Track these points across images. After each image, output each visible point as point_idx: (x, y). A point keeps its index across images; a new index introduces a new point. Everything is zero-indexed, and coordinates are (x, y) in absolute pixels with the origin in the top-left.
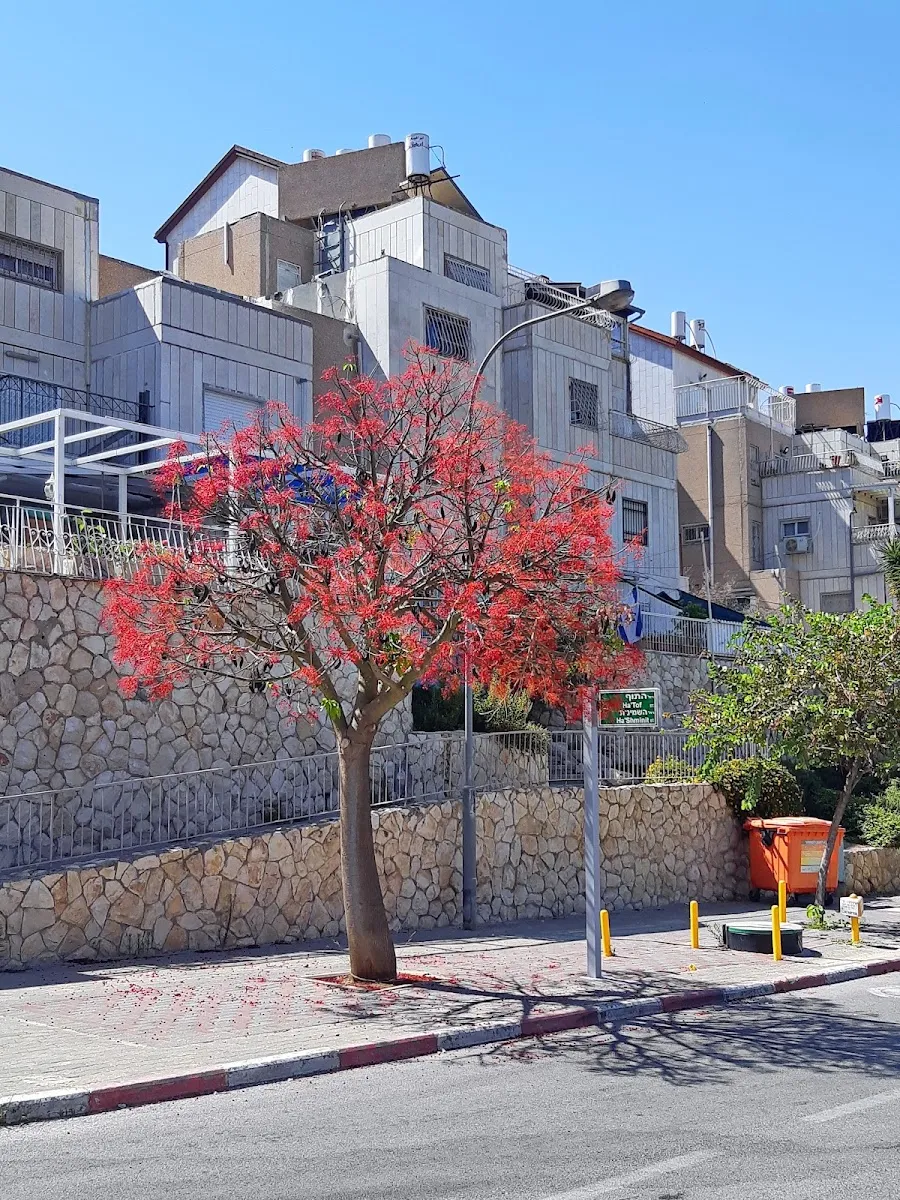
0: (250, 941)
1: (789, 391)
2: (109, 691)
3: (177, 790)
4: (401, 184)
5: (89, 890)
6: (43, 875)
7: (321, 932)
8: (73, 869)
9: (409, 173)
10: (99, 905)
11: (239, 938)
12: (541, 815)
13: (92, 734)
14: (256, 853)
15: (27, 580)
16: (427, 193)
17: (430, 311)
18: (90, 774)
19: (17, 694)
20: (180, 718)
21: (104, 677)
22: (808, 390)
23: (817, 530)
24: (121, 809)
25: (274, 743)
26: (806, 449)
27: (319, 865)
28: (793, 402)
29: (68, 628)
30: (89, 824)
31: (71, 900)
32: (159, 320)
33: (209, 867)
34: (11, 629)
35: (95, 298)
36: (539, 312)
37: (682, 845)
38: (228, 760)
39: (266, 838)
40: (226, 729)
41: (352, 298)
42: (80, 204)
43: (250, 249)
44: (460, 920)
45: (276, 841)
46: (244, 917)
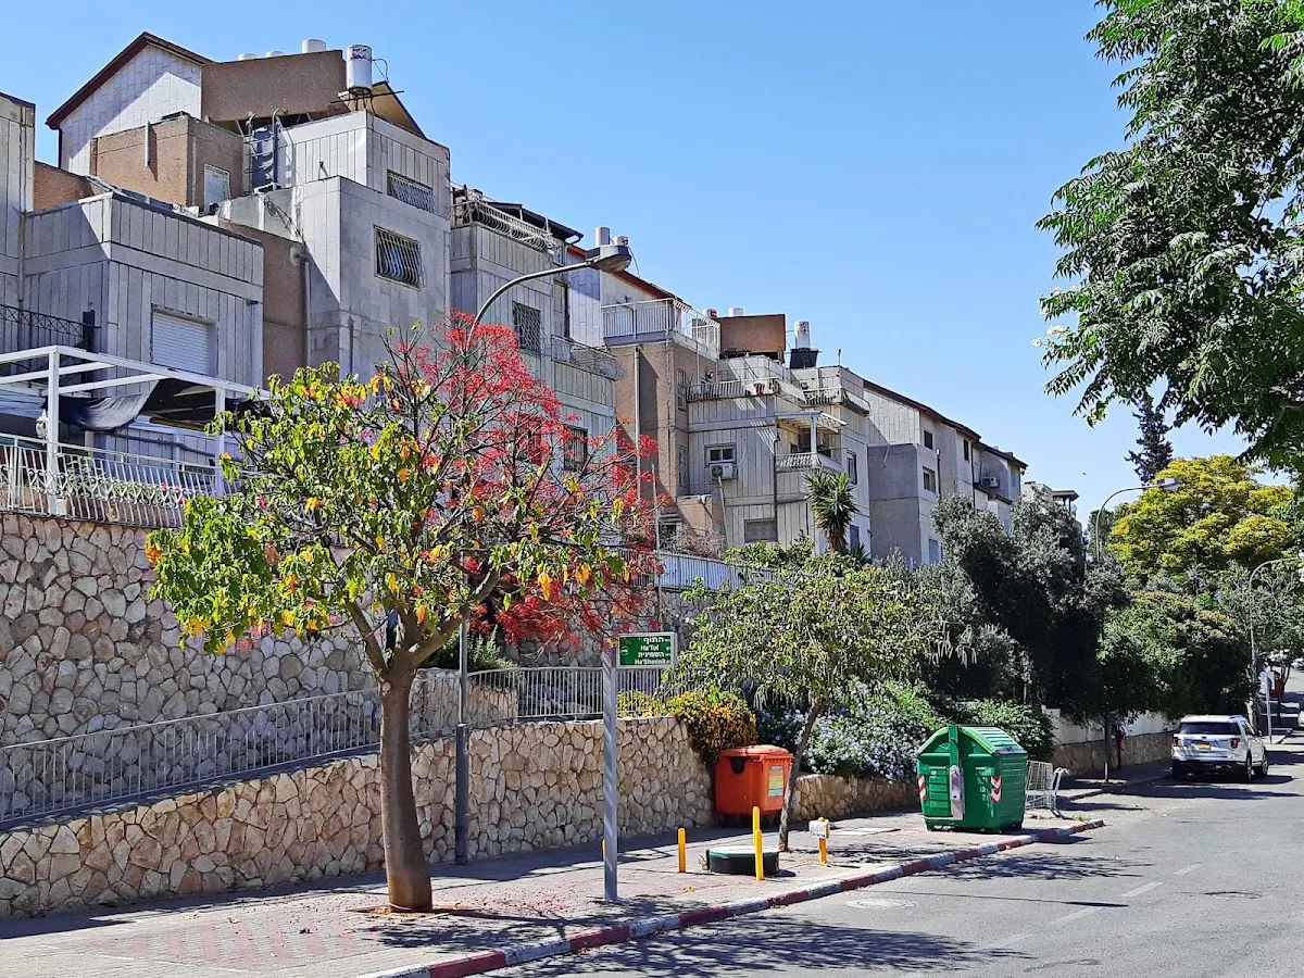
0: (258, 882)
1: (712, 314)
2: (101, 633)
3: (165, 733)
4: (340, 95)
5: (111, 835)
6: (68, 820)
7: (324, 871)
8: (96, 814)
9: (349, 86)
10: (121, 849)
11: (248, 880)
12: (524, 752)
13: (84, 678)
14: (265, 795)
15: (25, 521)
16: (369, 106)
17: (380, 233)
18: (81, 717)
19: (13, 638)
20: (168, 660)
21: (96, 619)
22: (731, 315)
23: (742, 458)
24: (112, 752)
25: (259, 683)
26: (730, 376)
27: (322, 805)
28: (717, 326)
29: (63, 570)
30: (80, 770)
31: (95, 845)
32: (107, 237)
33: (221, 809)
34: (8, 570)
35: (30, 209)
36: (482, 233)
37: (648, 776)
38: (214, 702)
39: (273, 779)
40: (212, 670)
41: (298, 215)
42: (16, 109)
43: (175, 150)
44: (451, 856)
45: (283, 782)
46: (253, 859)
